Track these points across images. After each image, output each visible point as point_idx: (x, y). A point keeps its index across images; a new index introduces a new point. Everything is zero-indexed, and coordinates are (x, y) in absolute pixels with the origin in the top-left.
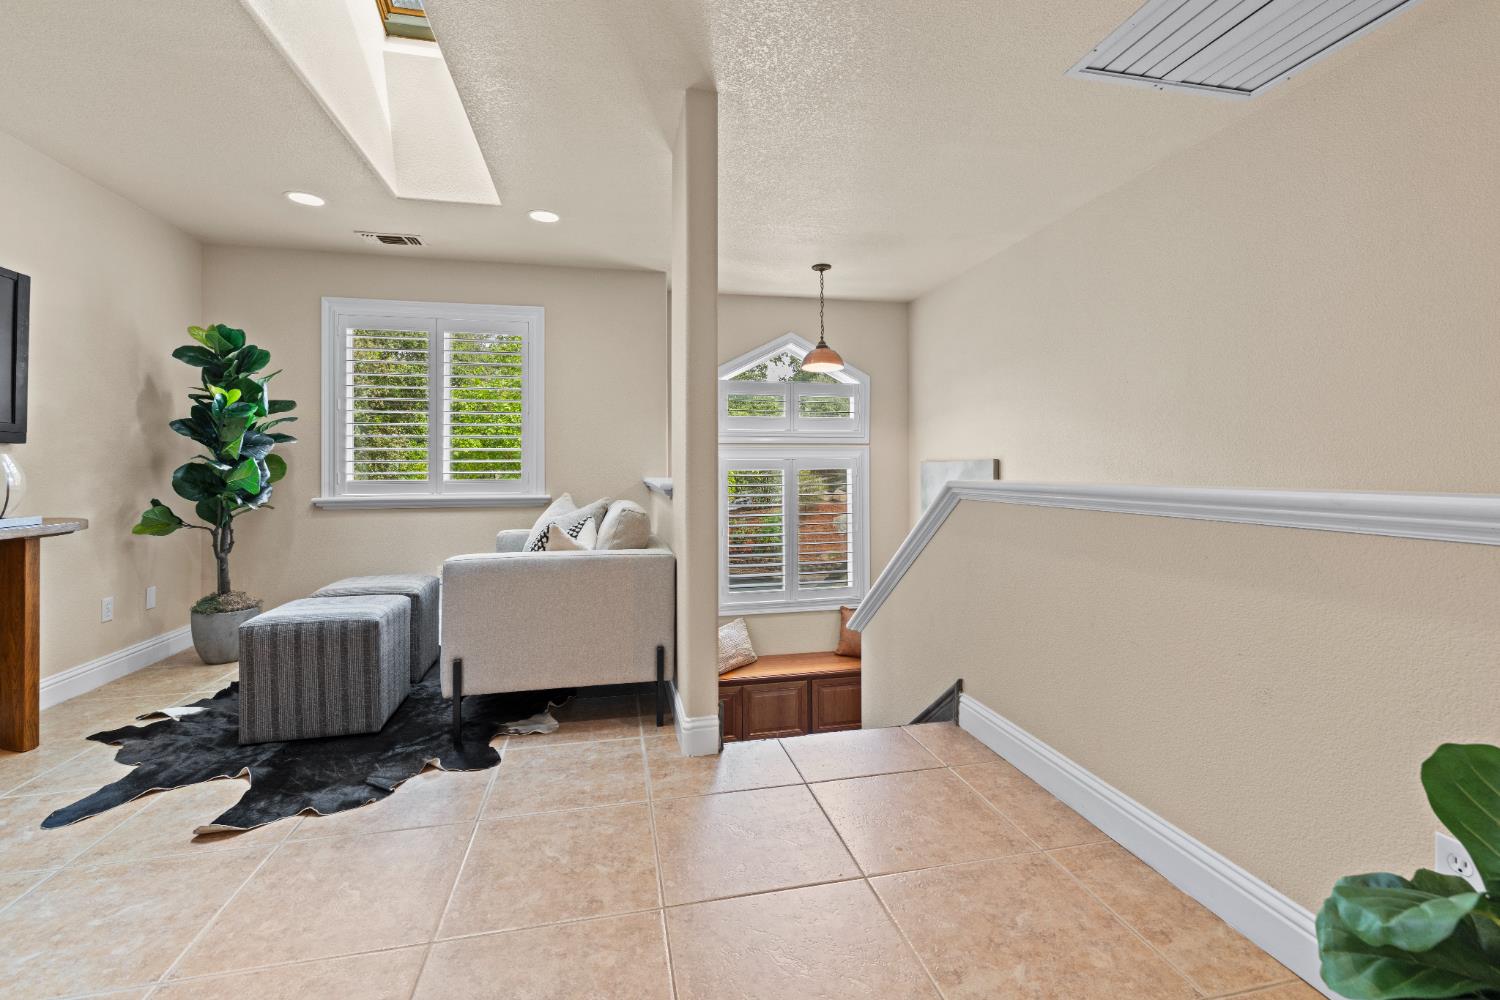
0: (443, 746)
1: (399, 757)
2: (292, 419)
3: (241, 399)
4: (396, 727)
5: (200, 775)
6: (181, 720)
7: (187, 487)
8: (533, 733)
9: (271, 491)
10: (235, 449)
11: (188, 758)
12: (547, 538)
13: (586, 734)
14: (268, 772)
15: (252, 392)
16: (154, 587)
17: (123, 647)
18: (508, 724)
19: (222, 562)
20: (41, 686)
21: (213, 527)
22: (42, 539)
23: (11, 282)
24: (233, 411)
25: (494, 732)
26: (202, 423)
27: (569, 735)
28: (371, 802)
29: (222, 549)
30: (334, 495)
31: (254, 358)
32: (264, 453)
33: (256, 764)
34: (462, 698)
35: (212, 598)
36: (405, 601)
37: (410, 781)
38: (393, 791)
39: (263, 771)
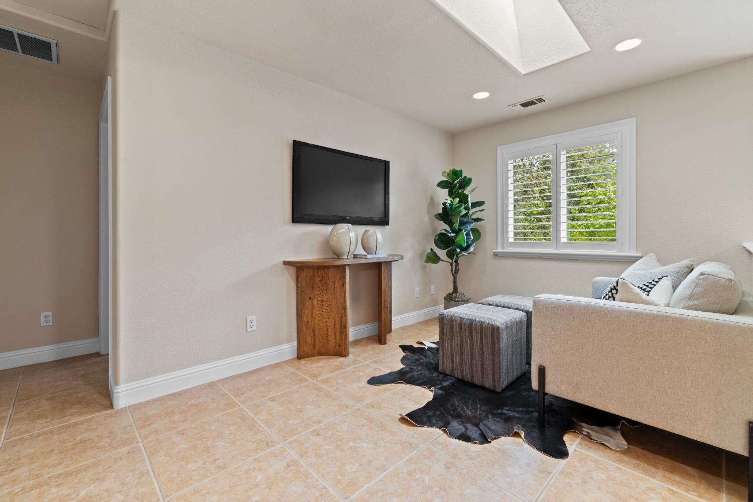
0: (532, 422)
1: (503, 416)
2: (482, 211)
3: (459, 202)
4: (510, 393)
5: (418, 382)
6: (428, 349)
7: (439, 243)
8: (600, 443)
9: (475, 246)
10: (456, 226)
11: (420, 370)
12: (617, 290)
13: (653, 469)
14: (442, 394)
15: (464, 199)
16: (434, 286)
17: (423, 308)
18: (583, 424)
19: (455, 278)
20: (393, 319)
21: (451, 261)
22: (392, 263)
23: (384, 164)
24: (456, 208)
25: (570, 426)
26: (446, 215)
27: (636, 462)
28: (476, 443)
29: (455, 272)
30: (503, 249)
31: (466, 182)
32: (469, 228)
33: (439, 386)
34: (546, 394)
35: (450, 295)
36: (522, 315)
37: (503, 438)
38: (490, 442)
39: (440, 392)
